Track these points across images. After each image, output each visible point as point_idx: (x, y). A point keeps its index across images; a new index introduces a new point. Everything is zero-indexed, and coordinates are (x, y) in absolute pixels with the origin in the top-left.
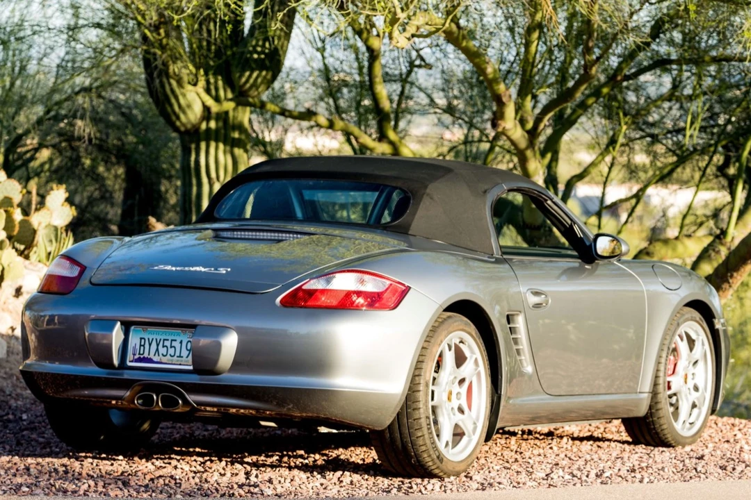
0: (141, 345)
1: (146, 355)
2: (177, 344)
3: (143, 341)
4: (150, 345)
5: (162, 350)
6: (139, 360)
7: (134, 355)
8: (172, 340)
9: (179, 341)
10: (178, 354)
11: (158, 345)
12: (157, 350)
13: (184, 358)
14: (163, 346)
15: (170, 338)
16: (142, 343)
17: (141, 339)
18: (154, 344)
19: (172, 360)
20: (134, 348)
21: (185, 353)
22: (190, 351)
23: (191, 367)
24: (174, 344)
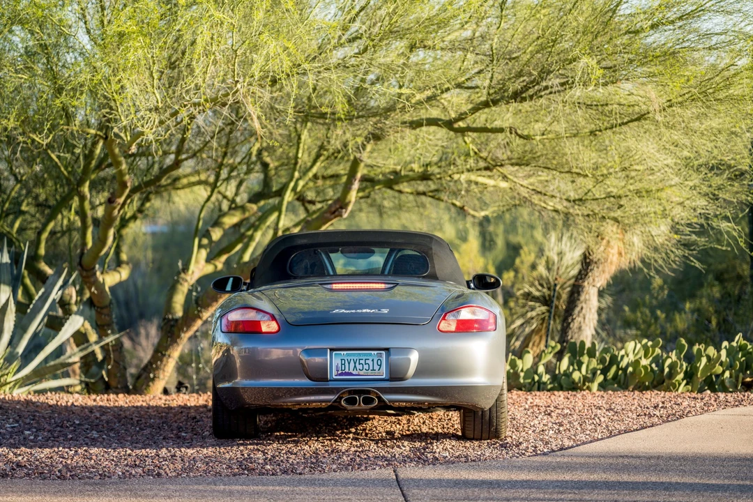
0: (342, 365)
1: (347, 370)
2: (370, 362)
3: (343, 361)
4: (349, 363)
5: (359, 367)
6: (340, 375)
7: (338, 371)
8: (366, 360)
9: (371, 360)
10: (371, 368)
11: (355, 363)
12: (355, 366)
13: (377, 371)
14: (360, 364)
15: (364, 358)
16: (343, 363)
18: (352, 361)
19: (367, 373)
20: (337, 367)
21: (376, 367)
22: (380, 366)
23: (384, 377)
24: (367, 362)
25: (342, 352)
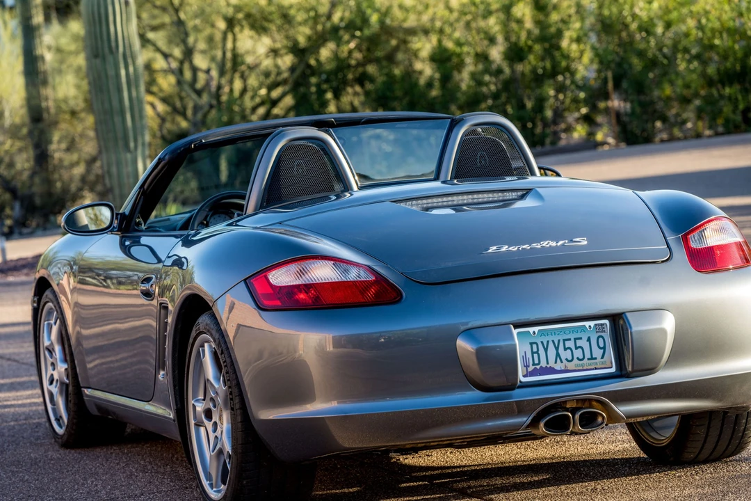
0: (533, 353)
1: (543, 364)
2: (583, 343)
3: (534, 346)
4: (546, 350)
5: (565, 355)
6: (532, 374)
7: (527, 366)
8: (575, 339)
9: (585, 339)
10: (588, 355)
11: (557, 349)
12: (558, 355)
13: (599, 359)
14: (565, 349)
15: (572, 336)
16: (535, 350)
17: (531, 344)
18: (551, 346)
19: (582, 365)
20: (524, 358)
21: (597, 353)
22: (604, 348)
23: (613, 370)
24: (579, 343)
25: (531, 330)
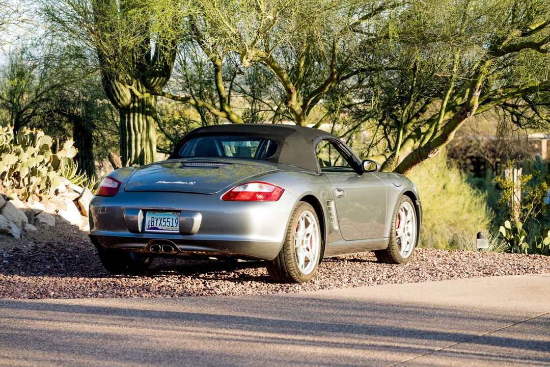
0: (152, 221)
1: (155, 226)
3: (153, 219)
4: (157, 221)
5: (163, 223)
6: (150, 229)
7: (149, 226)
9: (171, 219)
10: (171, 225)
11: (161, 221)
12: (161, 223)
13: (175, 227)
14: (164, 221)
15: (167, 217)
18: (159, 220)
19: (168, 228)
20: (149, 223)
21: (174, 225)
22: (177, 223)
23: (179, 232)
24: (169, 220)
